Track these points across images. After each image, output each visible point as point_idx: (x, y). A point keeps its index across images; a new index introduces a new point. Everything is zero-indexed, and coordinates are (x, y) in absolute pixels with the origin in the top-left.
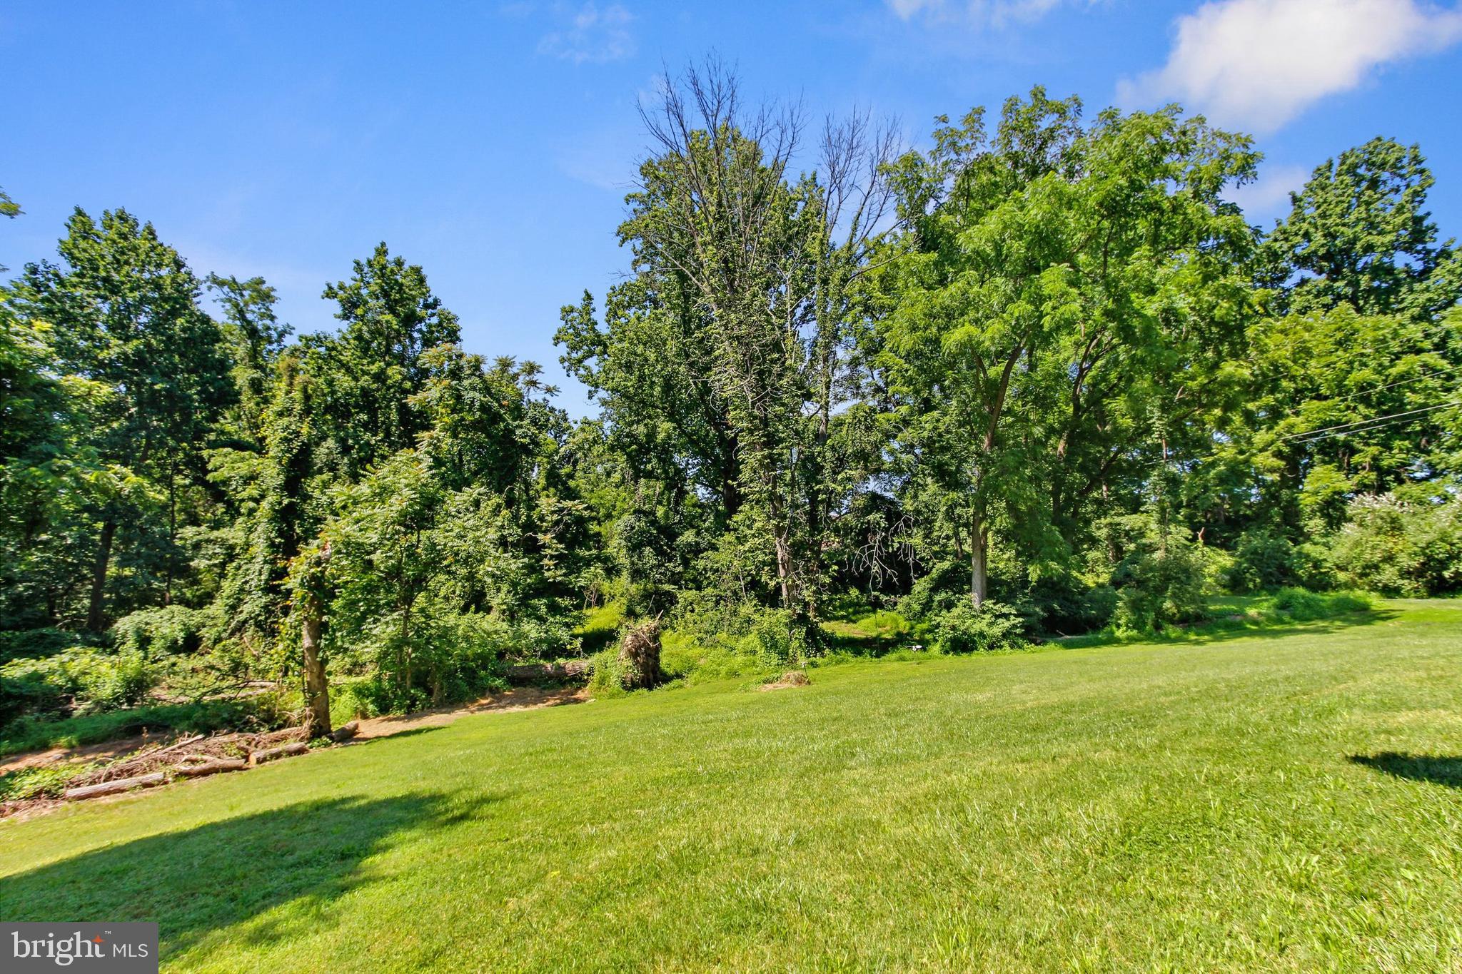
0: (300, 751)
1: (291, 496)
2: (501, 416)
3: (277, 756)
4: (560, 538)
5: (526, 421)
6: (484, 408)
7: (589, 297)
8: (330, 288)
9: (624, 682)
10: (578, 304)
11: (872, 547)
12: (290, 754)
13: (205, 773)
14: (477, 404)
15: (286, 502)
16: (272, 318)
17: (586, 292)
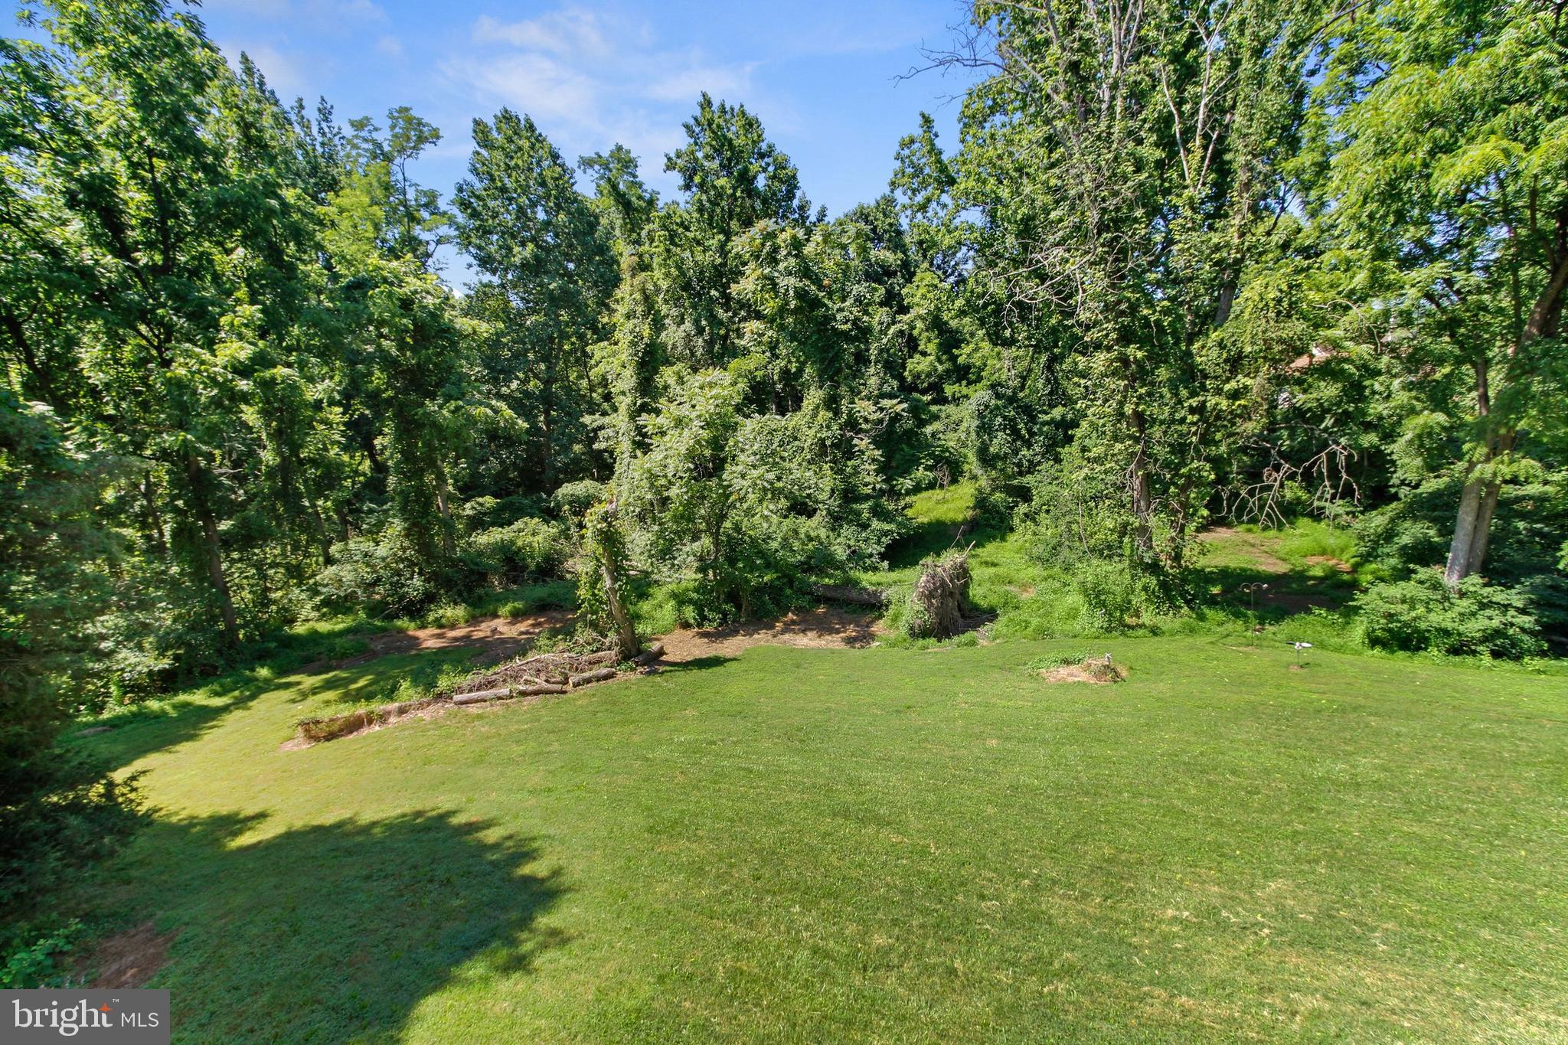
0: (606, 677)
1: (643, 396)
2: (819, 301)
3: (588, 681)
4: (877, 443)
5: (849, 302)
6: (801, 294)
7: (927, 121)
8: (669, 159)
9: (912, 629)
10: (917, 132)
11: (1269, 488)
12: (599, 679)
13: (536, 693)
14: (791, 293)
15: (639, 403)
16: (640, 185)
17: (923, 116)
